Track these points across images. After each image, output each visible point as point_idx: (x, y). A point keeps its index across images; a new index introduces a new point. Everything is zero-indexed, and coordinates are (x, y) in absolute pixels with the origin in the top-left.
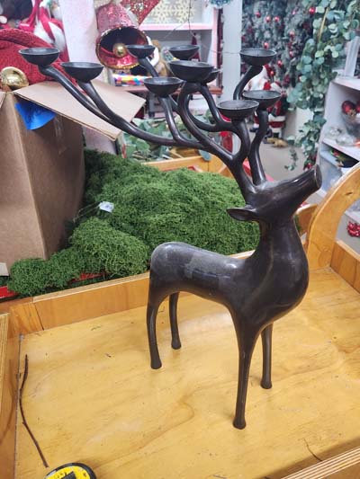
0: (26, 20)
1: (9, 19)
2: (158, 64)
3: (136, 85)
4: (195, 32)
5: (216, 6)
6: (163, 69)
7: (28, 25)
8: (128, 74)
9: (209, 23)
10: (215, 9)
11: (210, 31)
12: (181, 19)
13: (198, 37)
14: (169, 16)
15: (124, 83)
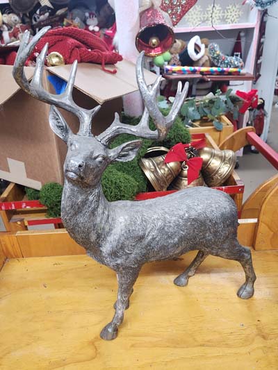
0: (110, 28)
1: (100, 28)
2: (203, 57)
3: (183, 74)
4: (240, 31)
5: (260, 8)
6: (206, 61)
7: (111, 32)
8: (178, 65)
9: (253, 22)
10: (259, 10)
11: (253, 29)
12: (229, 21)
13: (242, 34)
14: (220, 19)
15: (174, 72)
